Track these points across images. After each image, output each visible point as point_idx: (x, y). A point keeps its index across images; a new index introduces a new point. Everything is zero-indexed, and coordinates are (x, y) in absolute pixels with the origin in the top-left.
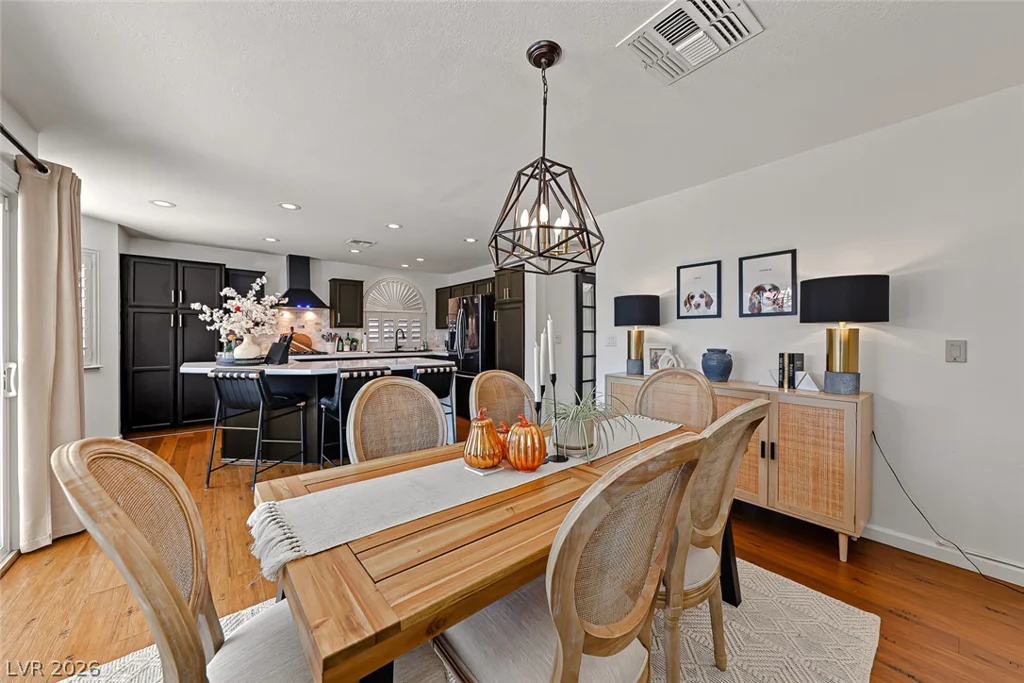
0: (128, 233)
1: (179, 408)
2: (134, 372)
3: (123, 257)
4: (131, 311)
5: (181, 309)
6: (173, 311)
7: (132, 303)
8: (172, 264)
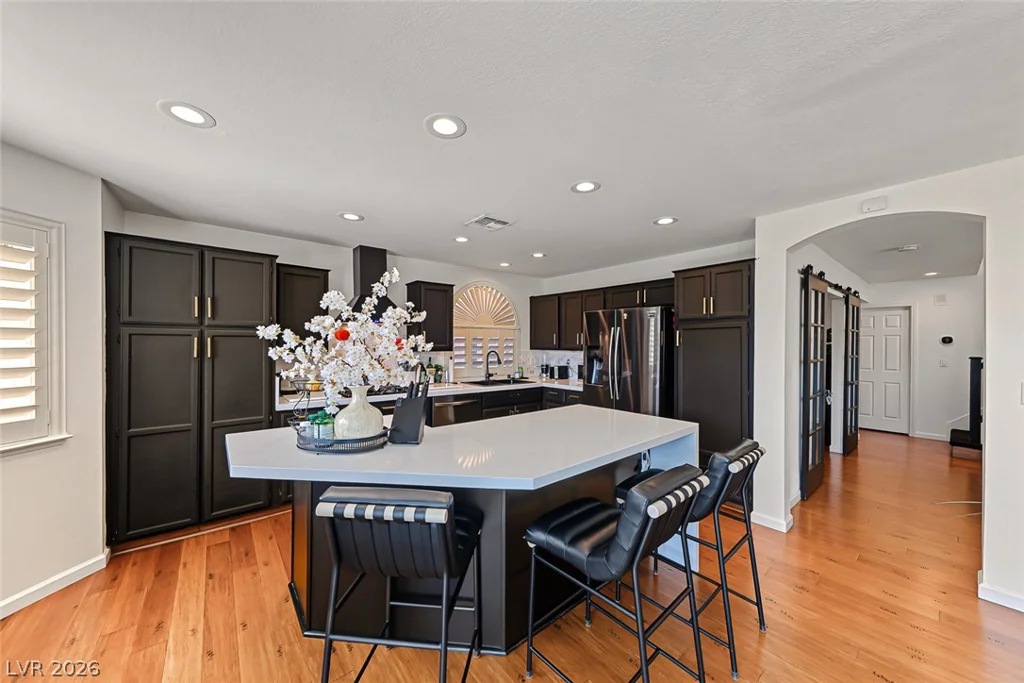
0: (119, 198)
1: (206, 493)
2: (130, 438)
3: (109, 237)
4: (125, 331)
5: (209, 326)
6: (196, 331)
7: (125, 317)
8: (196, 253)
